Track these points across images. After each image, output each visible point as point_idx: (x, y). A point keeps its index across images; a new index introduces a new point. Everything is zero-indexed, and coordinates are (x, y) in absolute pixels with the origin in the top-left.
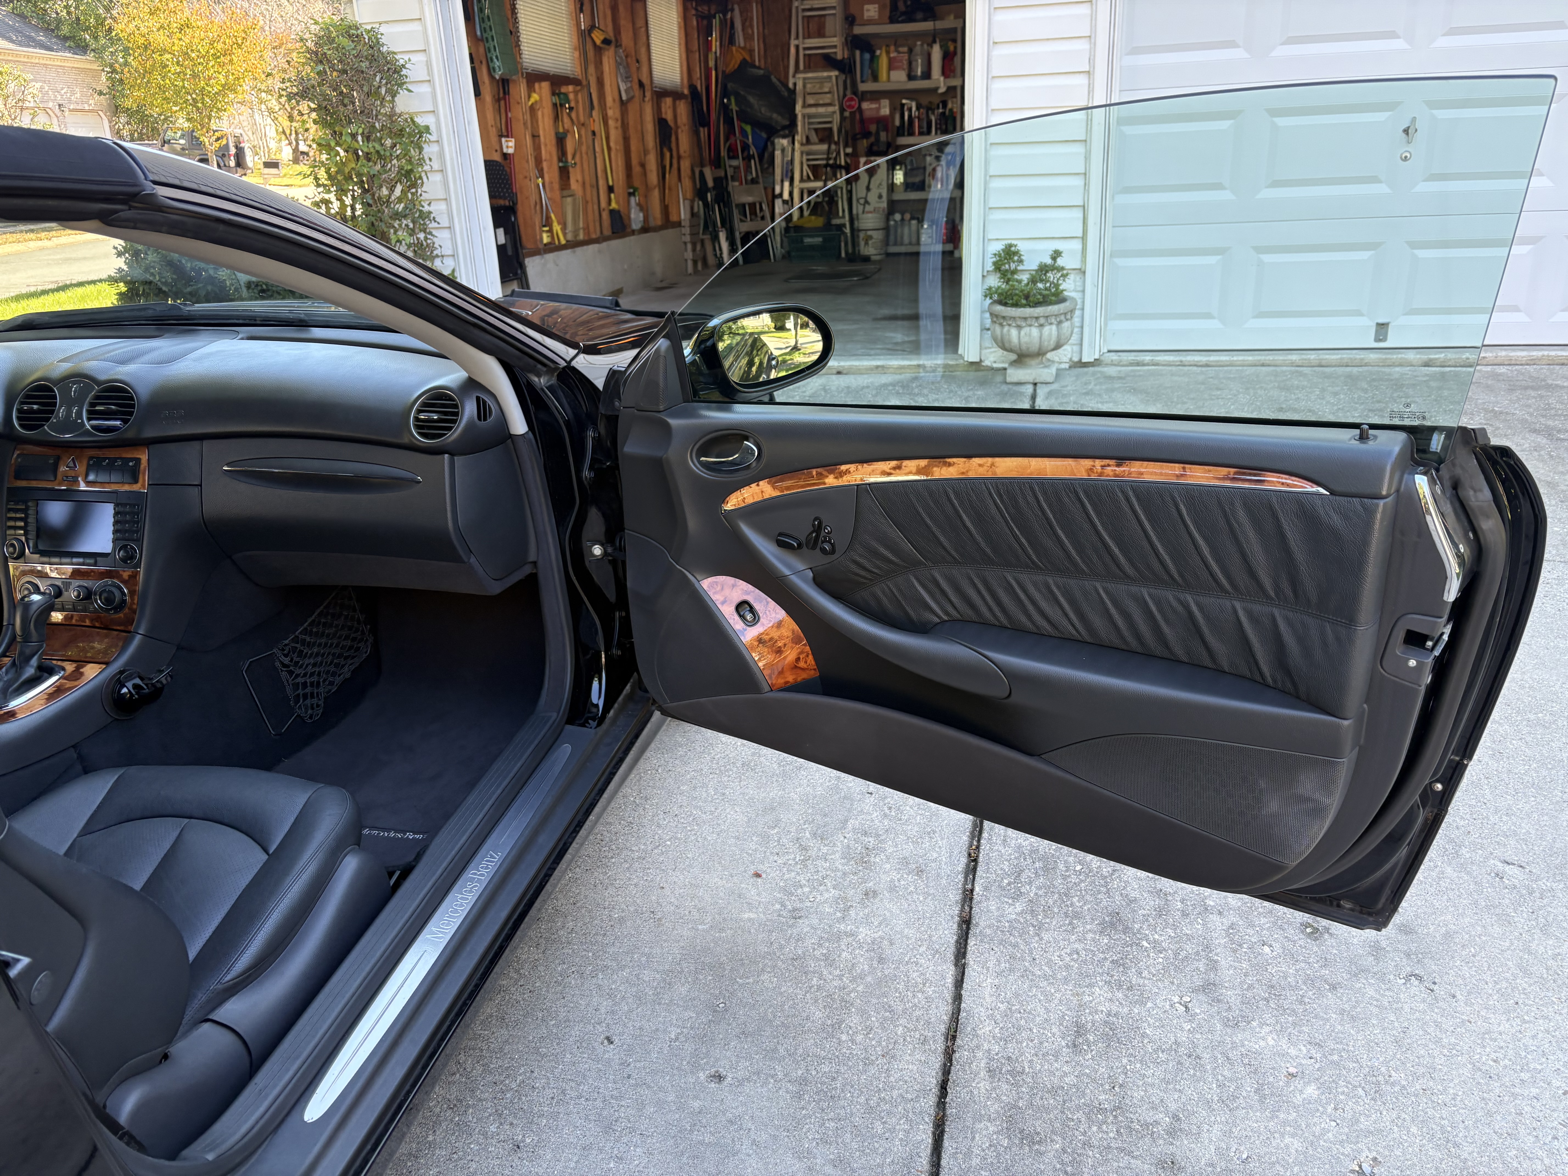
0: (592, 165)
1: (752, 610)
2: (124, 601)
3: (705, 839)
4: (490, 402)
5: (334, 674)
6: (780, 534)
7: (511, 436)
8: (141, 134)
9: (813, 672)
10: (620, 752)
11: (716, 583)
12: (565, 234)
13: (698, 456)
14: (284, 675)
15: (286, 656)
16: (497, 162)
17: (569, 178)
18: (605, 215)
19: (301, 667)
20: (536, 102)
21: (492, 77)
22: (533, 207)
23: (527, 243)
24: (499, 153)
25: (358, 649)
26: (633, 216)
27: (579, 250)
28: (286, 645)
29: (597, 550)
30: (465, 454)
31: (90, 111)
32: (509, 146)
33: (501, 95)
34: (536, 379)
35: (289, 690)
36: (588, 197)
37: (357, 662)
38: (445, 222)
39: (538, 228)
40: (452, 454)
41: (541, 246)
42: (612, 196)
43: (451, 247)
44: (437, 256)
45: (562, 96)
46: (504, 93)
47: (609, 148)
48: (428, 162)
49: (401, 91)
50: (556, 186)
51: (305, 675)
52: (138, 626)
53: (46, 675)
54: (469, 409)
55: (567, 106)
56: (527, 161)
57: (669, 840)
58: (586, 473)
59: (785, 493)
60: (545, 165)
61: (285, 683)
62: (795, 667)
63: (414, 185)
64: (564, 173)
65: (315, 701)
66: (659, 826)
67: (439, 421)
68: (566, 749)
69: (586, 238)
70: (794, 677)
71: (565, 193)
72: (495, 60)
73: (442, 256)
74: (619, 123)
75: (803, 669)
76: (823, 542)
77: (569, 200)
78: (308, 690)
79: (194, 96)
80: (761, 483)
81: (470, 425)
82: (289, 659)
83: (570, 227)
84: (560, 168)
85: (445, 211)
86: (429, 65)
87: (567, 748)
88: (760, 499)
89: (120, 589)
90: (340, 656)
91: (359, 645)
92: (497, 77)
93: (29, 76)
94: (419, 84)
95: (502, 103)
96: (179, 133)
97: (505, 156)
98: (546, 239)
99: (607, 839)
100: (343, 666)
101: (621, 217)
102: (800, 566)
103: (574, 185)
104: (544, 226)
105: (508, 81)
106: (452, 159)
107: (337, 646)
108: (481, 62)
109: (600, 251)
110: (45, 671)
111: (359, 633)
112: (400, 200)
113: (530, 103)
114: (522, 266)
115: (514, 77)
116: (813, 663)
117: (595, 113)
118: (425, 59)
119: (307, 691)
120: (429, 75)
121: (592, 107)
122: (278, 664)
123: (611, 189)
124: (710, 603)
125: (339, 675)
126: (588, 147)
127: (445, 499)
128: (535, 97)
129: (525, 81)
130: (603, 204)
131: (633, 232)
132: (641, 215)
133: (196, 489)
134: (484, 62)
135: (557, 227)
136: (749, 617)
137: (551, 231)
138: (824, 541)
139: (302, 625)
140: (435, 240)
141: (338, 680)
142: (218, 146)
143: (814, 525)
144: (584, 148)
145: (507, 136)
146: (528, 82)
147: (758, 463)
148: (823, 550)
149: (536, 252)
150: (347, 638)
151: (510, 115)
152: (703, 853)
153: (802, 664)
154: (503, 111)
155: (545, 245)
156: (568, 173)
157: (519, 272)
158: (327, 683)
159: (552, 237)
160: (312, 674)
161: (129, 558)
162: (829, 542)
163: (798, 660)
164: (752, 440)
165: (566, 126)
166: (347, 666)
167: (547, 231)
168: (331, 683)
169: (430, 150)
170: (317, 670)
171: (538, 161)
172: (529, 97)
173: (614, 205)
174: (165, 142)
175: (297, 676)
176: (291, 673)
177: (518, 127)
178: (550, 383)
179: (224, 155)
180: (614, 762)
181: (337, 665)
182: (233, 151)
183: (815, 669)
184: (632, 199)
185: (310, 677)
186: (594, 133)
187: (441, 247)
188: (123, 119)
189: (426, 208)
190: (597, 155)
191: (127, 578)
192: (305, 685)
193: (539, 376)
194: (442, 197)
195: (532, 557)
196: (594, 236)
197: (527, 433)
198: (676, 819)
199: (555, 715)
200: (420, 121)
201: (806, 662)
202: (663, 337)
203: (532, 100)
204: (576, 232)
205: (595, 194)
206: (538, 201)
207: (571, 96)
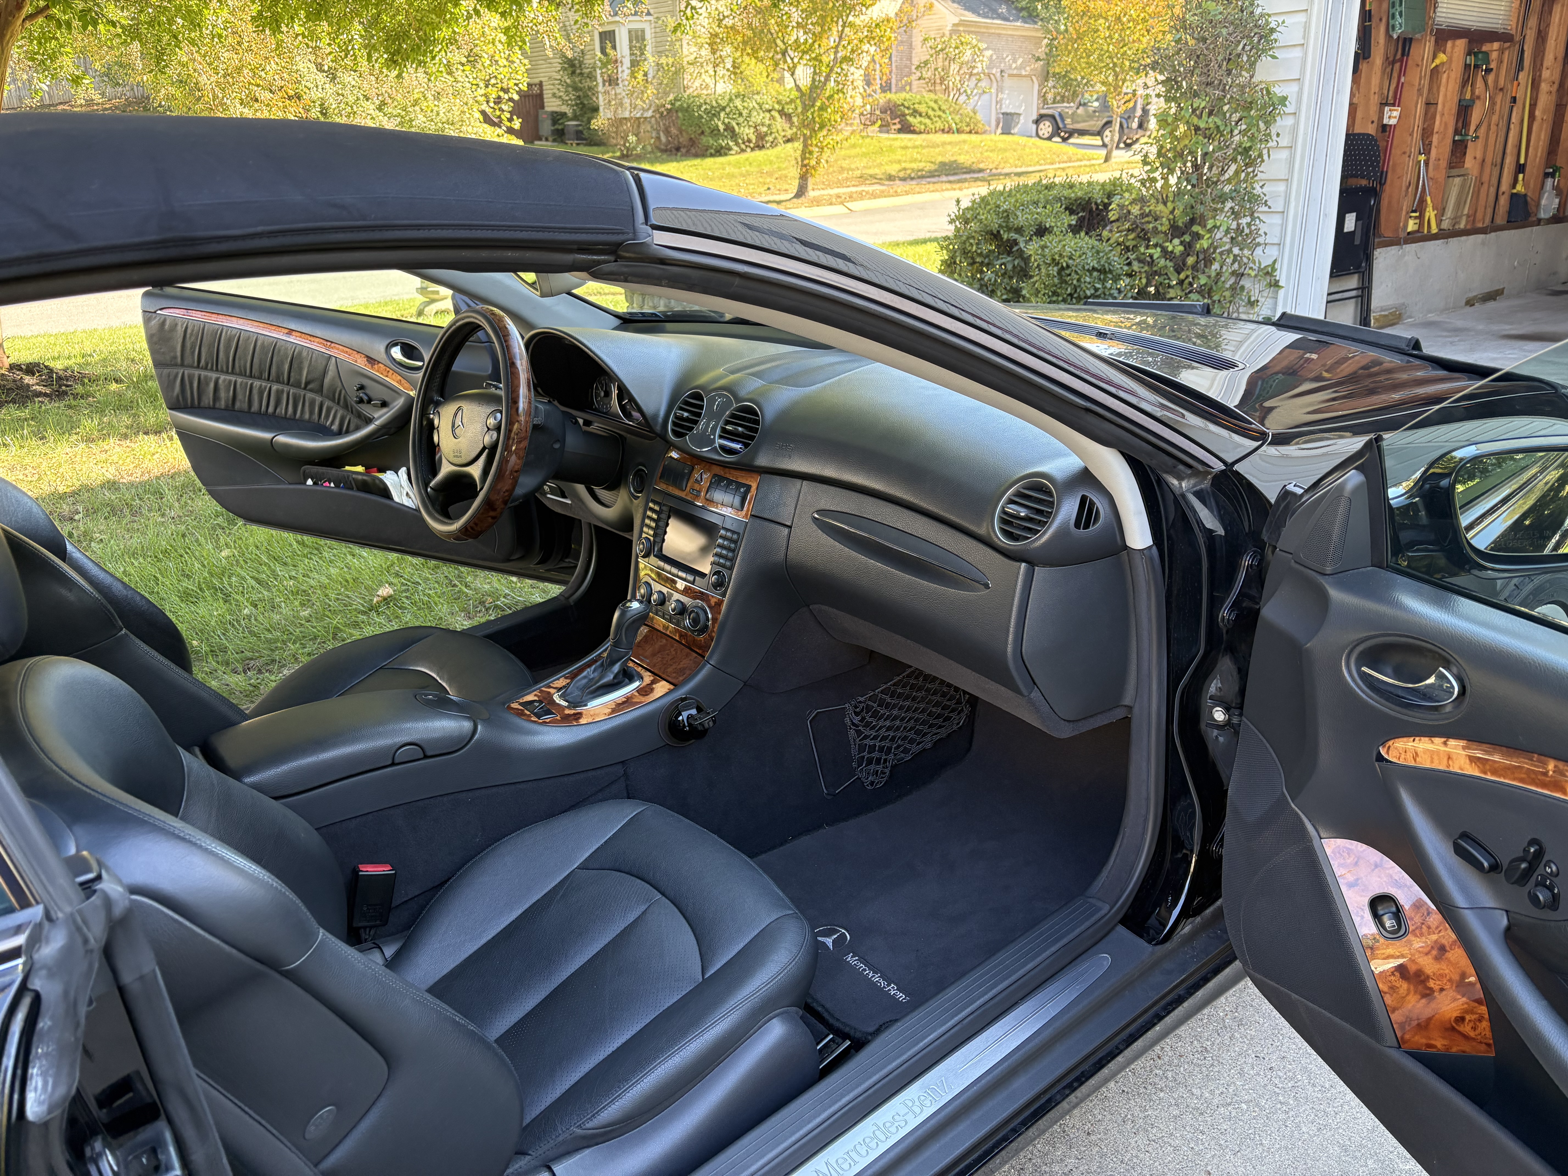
0: (1501, 139)
1: (1398, 914)
2: (707, 626)
3: (1298, 1126)
4: (1100, 504)
5: (912, 742)
6: (1465, 836)
7: (1126, 547)
8: (1063, 97)
9: (1483, 1047)
10: (1184, 986)
11: (1349, 851)
12: (1439, 222)
13: (1360, 663)
14: (852, 733)
15: (857, 714)
16: (1369, 135)
17: (1465, 154)
18: (1504, 201)
19: (873, 727)
20: (1443, 64)
21: (1389, 36)
22: (1404, 188)
23: (1386, 229)
24: (1375, 124)
25: (947, 719)
26: (1543, 202)
27: (1453, 241)
28: (860, 702)
29: (1219, 715)
30: (1052, 565)
31: (1025, 76)
32: (1392, 116)
33: (1399, 56)
34: (1175, 482)
35: (854, 751)
36: (1485, 178)
37: (944, 733)
38: (1278, 206)
39: (1404, 213)
40: (1031, 563)
41: (1402, 235)
42: (1521, 176)
43: (1278, 235)
44: (1259, 244)
45: (1480, 56)
46: (1403, 55)
47: (1532, 117)
48: (1274, 137)
49: (1264, 58)
50: (1444, 164)
51: (875, 738)
52: (710, 657)
53: (627, 680)
54: (1068, 509)
55: (1484, 67)
56: (1411, 135)
57: (1247, 1102)
58: (1225, 613)
59: (1489, 777)
60: (1435, 139)
61: (852, 741)
62: (1452, 1028)
63: (1250, 163)
64: (1459, 148)
65: (880, 768)
66: (1241, 1073)
67: (1027, 519)
68: (1103, 961)
69: (1468, 227)
70: (1445, 1042)
71: (1455, 172)
72: (1398, 16)
73: (1266, 244)
74: (1556, 86)
75: (1466, 1037)
76: (1537, 884)
77: (1457, 180)
78: (876, 755)
79: (1115, 60)
80: (1452, 742)
81: (1062, 532)
82: (859, 718)
83: (1449, 213)
84: (1454, 141)
85: (1283, 195)
86: (1307, 27)
87: (1105, 960)
88: (1442, 767)
89: (706, 613)
90: (924, 723)
91: (951, 715)
92: (1395, 36)
93: (983, 45)
94: (1290, 49)
95: (1397, 65)
96: (1095, 97)
97: (1384, 128)
98: (1412, 226)
99: (1166, 1059)
100: (925, 734)
101: (1526, 202)
102: (1485, 897)
103: (1470, 163)
104: (1413, 211)
105: (1411, 40)
106: (1305, 134)
107: (923, 711)
108: (1381, 20)
109: (1483, 243)
110: (627, 676)
111: (954, 701)
112: (1229, 181)
113: (1434, 65)
114: (1369, 259)
115: (1418, 36)
116: (1488, 1034)
117: (1522, 76)
118: (1304, 20)
119: (873, 755)
120: (1304, 38)
121: (1520, 67)
122: (847, 720)
123: (1520, 168)
124: (1329, 879)
125: (918, 744)
126: (1501, 117)
127: (1010, 617)
128: (1442, 57)
129: (1433, 39)
130: (1504, 187)
131: (1539, 222)
132: (1557, 201)
133: (786, 530)
134: (1384, 20)
135: (1430, 213)
136: (1389, 923)
137: (1421, 217)
138: (1541, 884)
139: (886, 683)
140: (1261, 225)
141: (915, 749)
142: (1124, 108)
143: (1526, 851)
144: (1495, 118)
145: (1394, 105)
146: (1436, 42)
147: (1455, 708)
148: (1534, 900)
149: (1395, 242)
150: (937, 704)
151: (1403, 79)
152: (1286, 1148)
153: (1466, 1029)
154: (1395, 75)
155: (1409, 233)
156: (1466, 147)
157: (1363, 265)
158: (901, 749)
159: (1421, 225)
160: (884, 738)
161: (720, 584)
162: (1550, 888)
163: (1461, 1019)
164: (1455, 670)
165: (1477, 92)
166: (929, 735)
167: (1416, 218)
168: (906, 751)
169: (1283, 124)
170: (892, 734)
171: (1427, 133)
172: (1435, 57)
173: (1519, 188)
174: (1080, 104)
175: (866, 737)
176: (859, 733)
177: (1409, 95)
178: (1198, 488)
179: (1129, 117)
180: (1168, 999)
181: (918, 732)
182: (1139, 113)
183: (1488, 1045)
184: (1549, 181)
185: (880, 741)
186: (1514, 100)
187: (1266, 234)
188: (1051, 83)
189: (1258, 190)
190: (1512, 126)
191: (713, 604)
192: (872, 749)
193: (1180, 478)
194: (1283, 178)
195: (1127, 701)
196: (1480, 225)
197: (1150, 548)
198: (1269, 1073)
199: (1107, 908)
200: (1278, 91)
201: (1474, 1028)
202: (1355, 468)
203: (1437, 61)
204: (1456, 220)
205: (1496, 173)
206: (1414, 181)
207: (1494, 56)
